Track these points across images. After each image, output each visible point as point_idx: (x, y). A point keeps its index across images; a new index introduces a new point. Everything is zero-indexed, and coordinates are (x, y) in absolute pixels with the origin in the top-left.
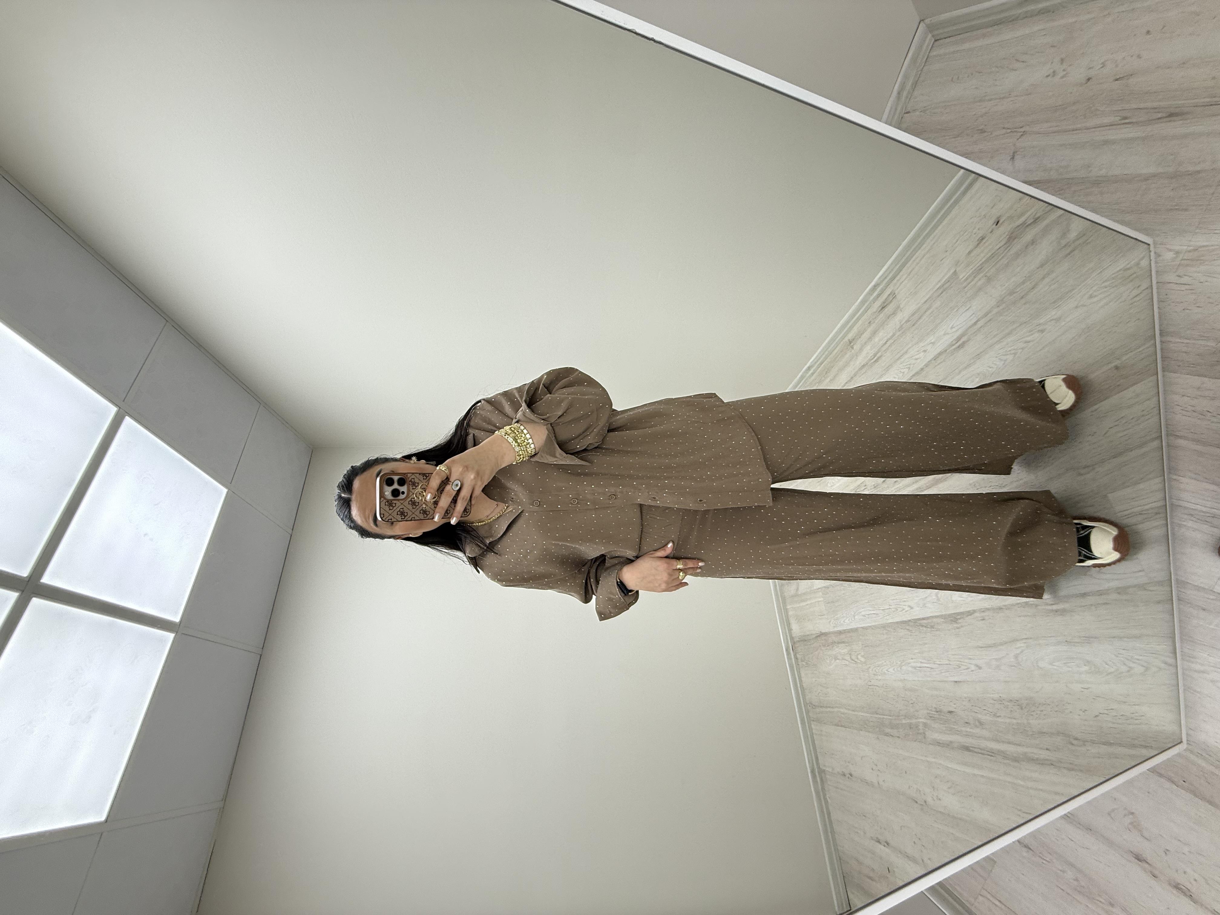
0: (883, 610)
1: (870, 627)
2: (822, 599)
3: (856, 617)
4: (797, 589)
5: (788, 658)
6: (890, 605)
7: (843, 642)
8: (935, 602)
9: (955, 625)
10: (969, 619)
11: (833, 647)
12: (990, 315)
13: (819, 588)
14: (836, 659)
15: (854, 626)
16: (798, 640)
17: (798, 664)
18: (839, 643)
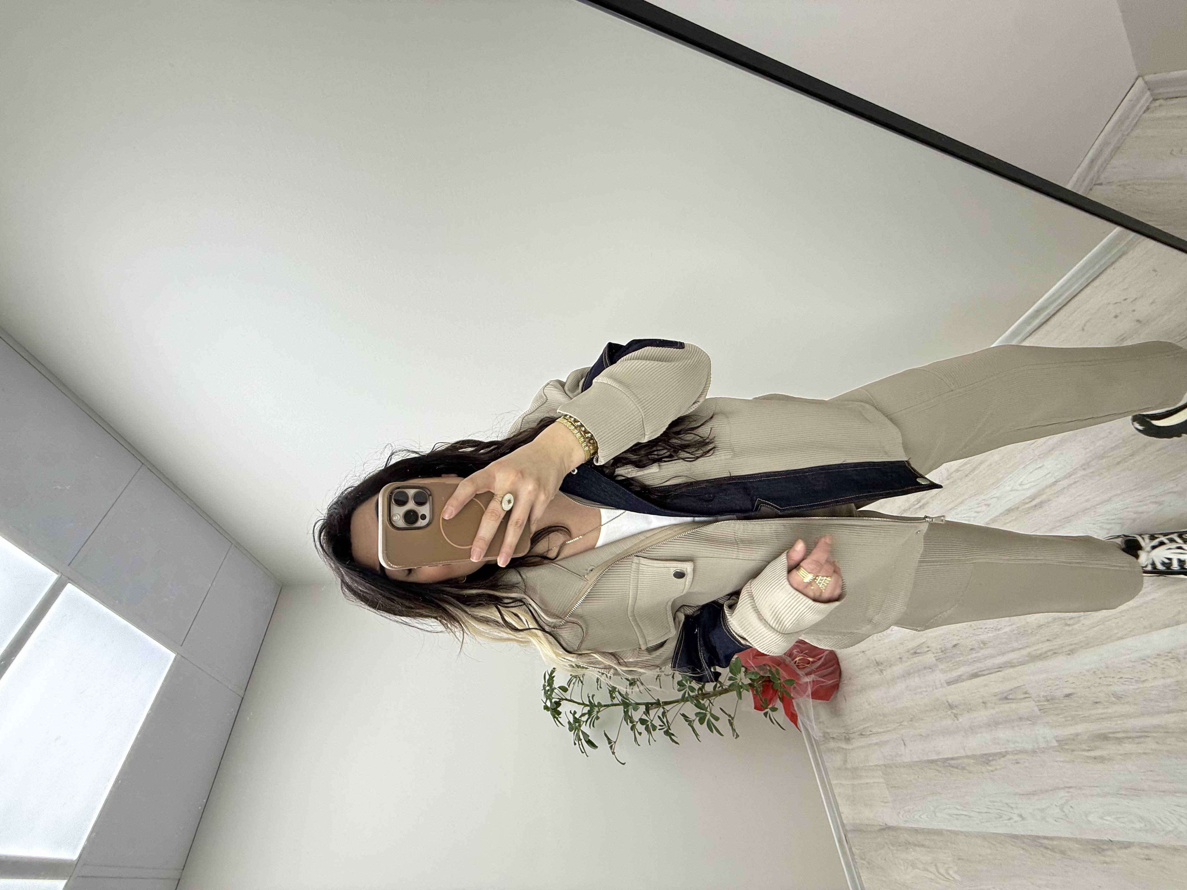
0: (977, 812)
1: (962, 832)
2: (883, 780)
3: (938, 814)
4: (845, 761)
5: (841, 852)
6: (988, 808)
7: (922, 846)
8: (1062, 819)
9: (1102, 858)
10: (1122, 853)
11: (907, 849)
12: (1073, 477)
13: (876, 766)
14: (914, 866)
15: (935, 825)
16: (852, 828)
17: (856, 863)
18: (915, 845)
